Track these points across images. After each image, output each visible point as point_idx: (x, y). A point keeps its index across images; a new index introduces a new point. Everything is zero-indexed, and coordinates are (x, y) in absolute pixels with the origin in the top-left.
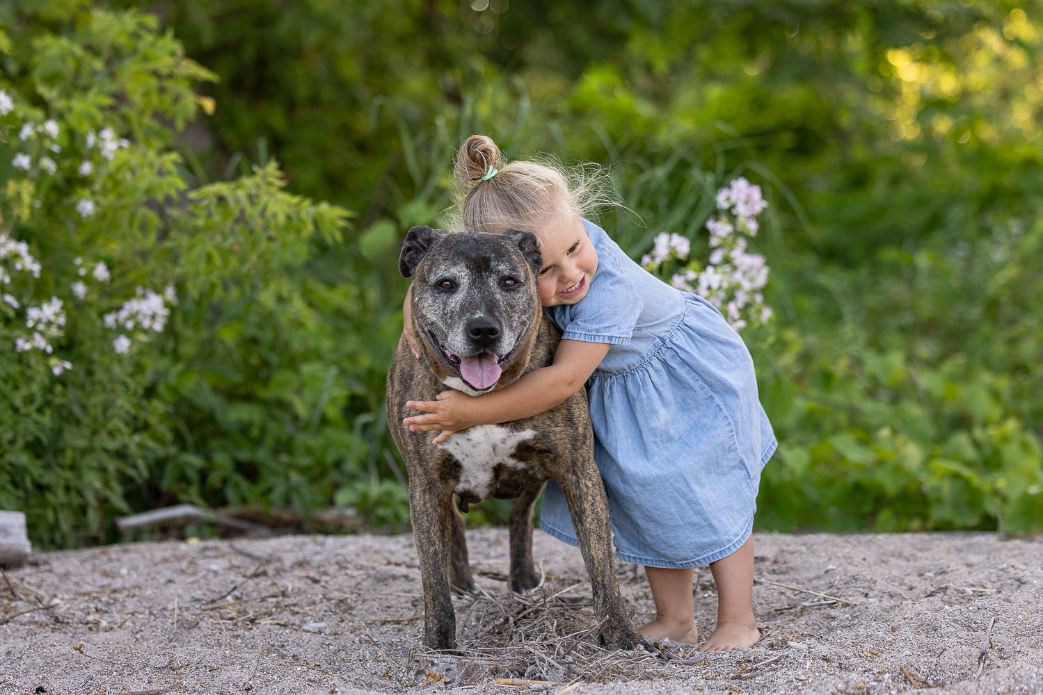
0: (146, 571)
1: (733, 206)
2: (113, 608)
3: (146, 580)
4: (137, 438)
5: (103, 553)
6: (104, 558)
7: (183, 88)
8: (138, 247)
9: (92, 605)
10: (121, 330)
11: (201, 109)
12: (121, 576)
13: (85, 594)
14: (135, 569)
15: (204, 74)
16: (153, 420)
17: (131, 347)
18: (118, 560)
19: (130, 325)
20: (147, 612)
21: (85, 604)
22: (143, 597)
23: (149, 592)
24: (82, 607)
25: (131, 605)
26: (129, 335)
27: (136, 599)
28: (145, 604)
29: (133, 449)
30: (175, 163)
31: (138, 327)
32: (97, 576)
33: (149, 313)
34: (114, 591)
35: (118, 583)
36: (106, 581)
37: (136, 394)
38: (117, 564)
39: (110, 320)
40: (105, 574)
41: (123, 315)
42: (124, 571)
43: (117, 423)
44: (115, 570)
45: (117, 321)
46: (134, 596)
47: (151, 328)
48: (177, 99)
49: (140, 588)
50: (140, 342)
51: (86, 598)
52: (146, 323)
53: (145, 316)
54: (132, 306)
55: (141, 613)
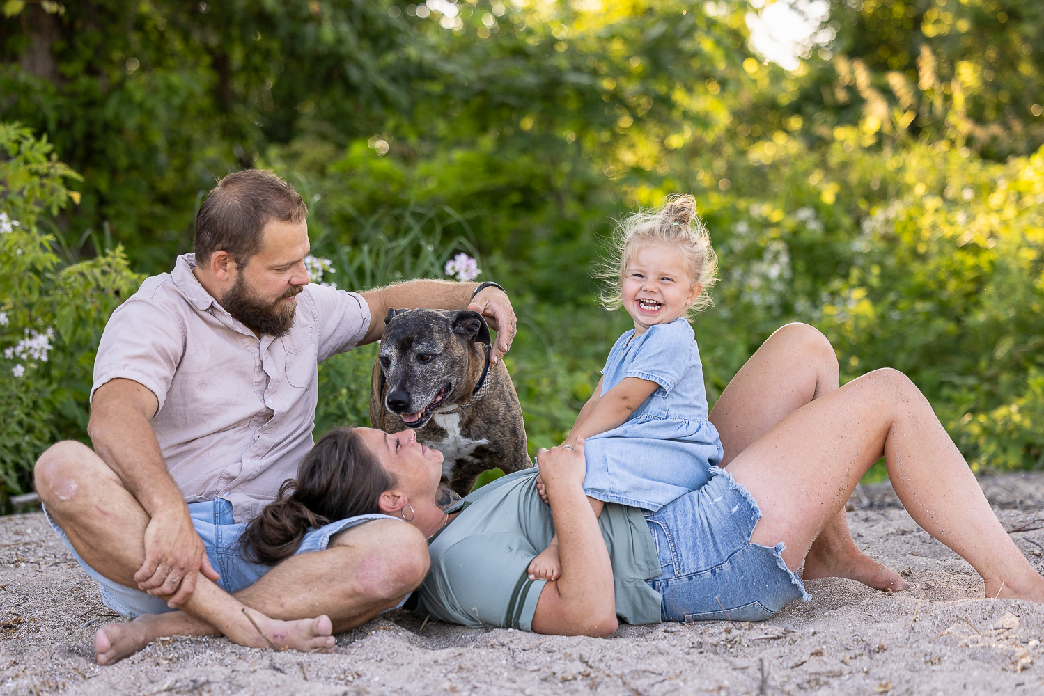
0: (45, 531)
1: (457, 273)
2: (28, 554)
3: (46, 537)
4: (27, 438)
5: (10, 520)
6: (12, 523)
7: (58, 184)
8: (26, 301)
9: (13, 552)
10: (16, 360)
11: (70, 199)
12: (28, 534)
13: (6, 546)
14: (37, 529)
15: (73, 174)
16: (39, 425)
17: (24, 372)
18: (23, 523)
19: (24, 356)
20: (53, 556)
21: (9, 552)
22: (48, 547)
23: (51, 544)
24: (6, 553)
25: (40, 552)
26: (23, 363)
27: (43, 548)
28: (50, 551)
29: (24, 445)
30: (49, 242)
31: (30, 358)
32: (11, 534)
33: (39, 348)
34: (26, 544)
35: (27, 539)
36: (18, 538)
37: (28, 406)
38: (23, 526)
39: (9, 353)
40: (17, 533)
41: (19, 349)
42: (29, 531)
43: (14, 427)
44: (23, 530)
45: (14, 353)
46: (41, 546)
47: (39, 359)
48: (52, 192)
49: (43, 541)
50: (31, 368)
51: (8, 548)
52: (36, 356)
53: (35, 350)
54: (24, 343)
55: (49, 557)
